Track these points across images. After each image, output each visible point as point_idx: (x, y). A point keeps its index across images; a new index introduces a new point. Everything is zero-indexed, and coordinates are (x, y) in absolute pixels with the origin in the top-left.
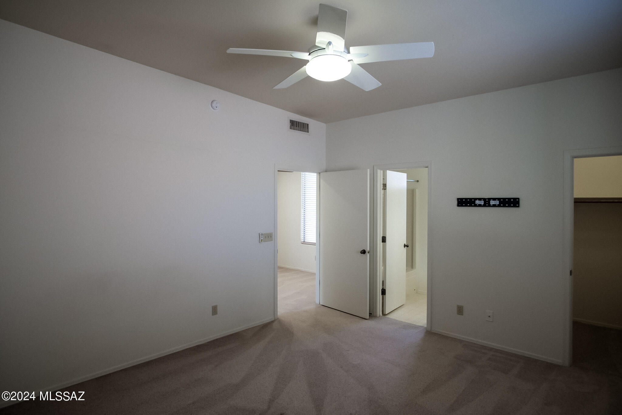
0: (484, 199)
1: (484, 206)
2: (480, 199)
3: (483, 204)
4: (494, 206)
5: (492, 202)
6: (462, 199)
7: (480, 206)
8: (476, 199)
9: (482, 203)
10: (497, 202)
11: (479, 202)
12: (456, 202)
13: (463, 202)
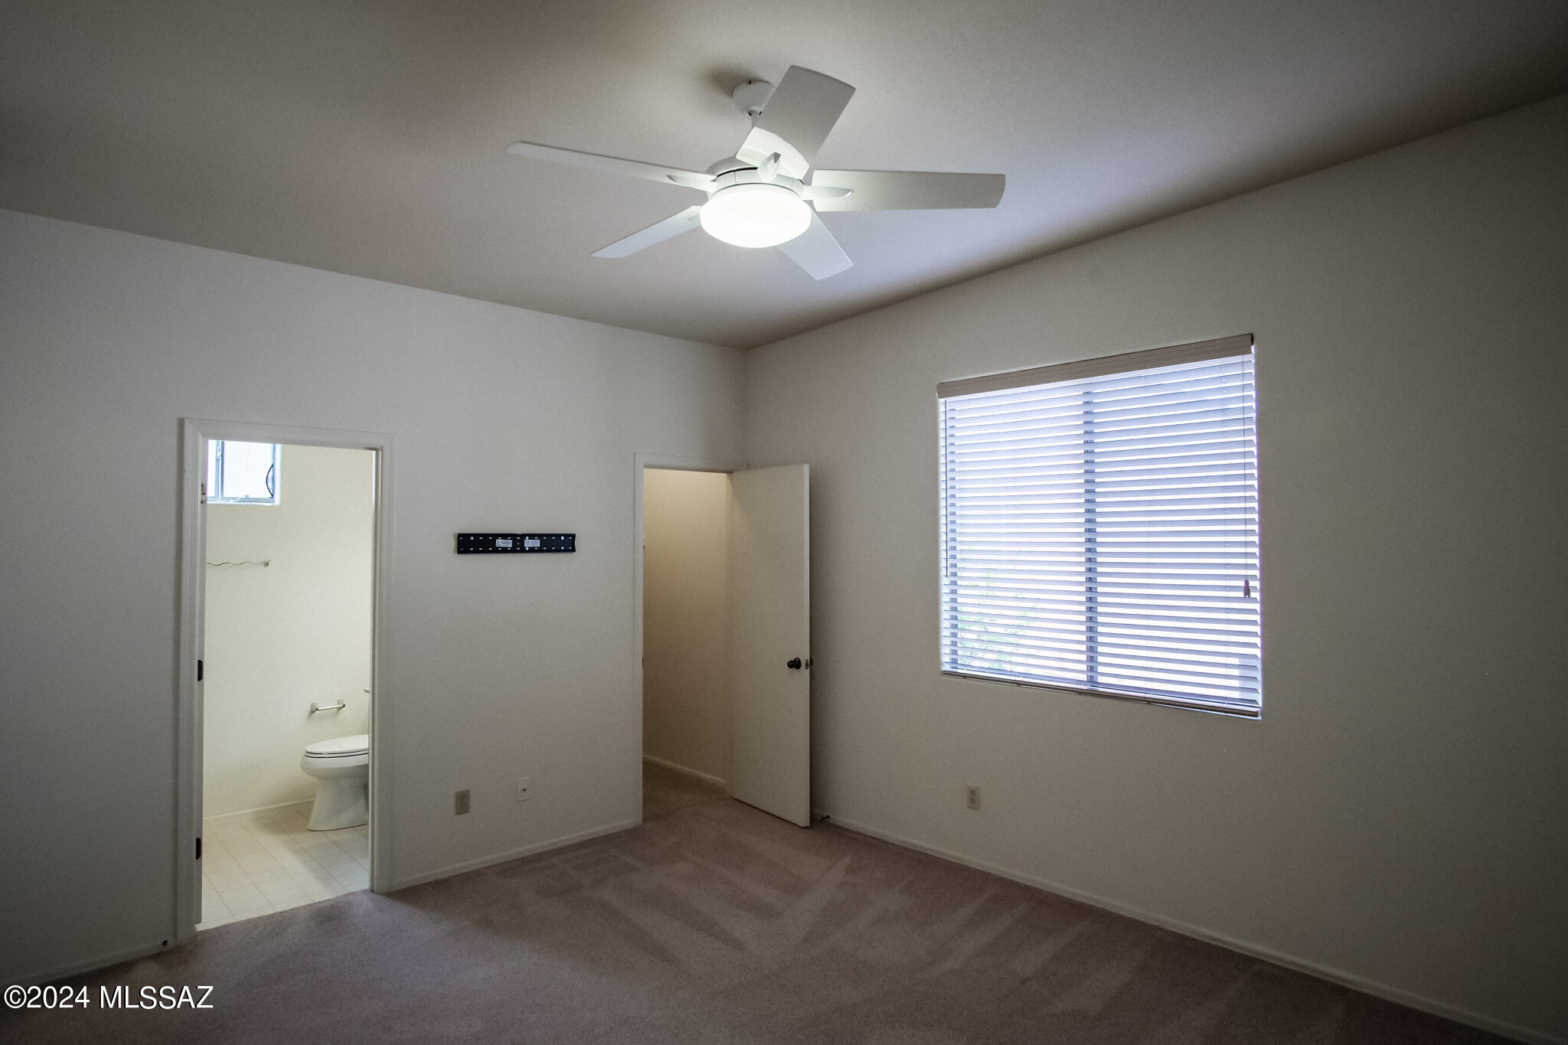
0: (513, 536)
1: (513, 551)
2: (504, 536)
3: (511, 546)
4: (532, 550)
5: (529, 543)
6: (468, 536)
7: (505, 550)
8: (496, 536)
9: (509, 544)
10: (536, 543)
11: (502, 542)
12: (452, 544)
13: (471, 544)
